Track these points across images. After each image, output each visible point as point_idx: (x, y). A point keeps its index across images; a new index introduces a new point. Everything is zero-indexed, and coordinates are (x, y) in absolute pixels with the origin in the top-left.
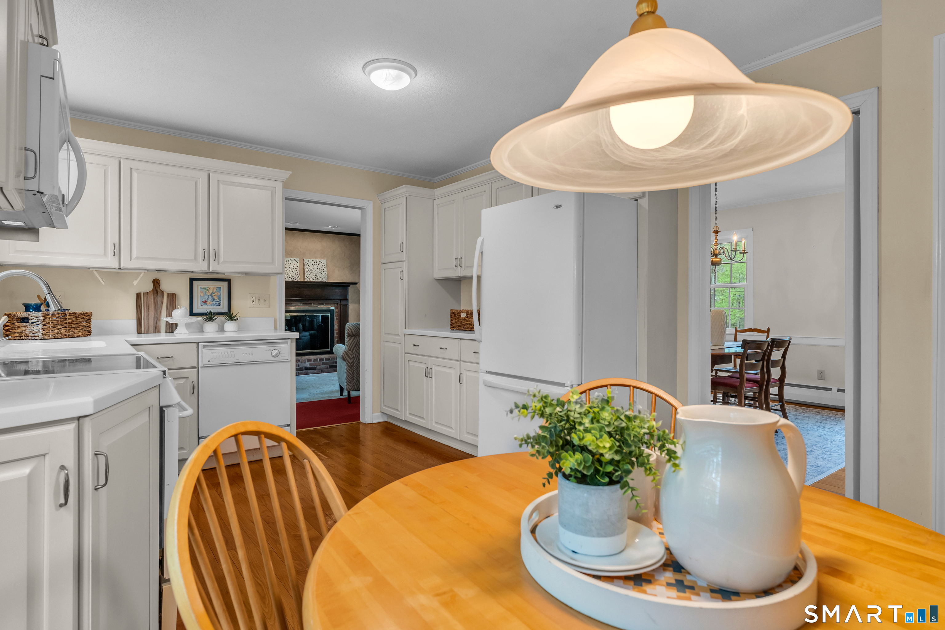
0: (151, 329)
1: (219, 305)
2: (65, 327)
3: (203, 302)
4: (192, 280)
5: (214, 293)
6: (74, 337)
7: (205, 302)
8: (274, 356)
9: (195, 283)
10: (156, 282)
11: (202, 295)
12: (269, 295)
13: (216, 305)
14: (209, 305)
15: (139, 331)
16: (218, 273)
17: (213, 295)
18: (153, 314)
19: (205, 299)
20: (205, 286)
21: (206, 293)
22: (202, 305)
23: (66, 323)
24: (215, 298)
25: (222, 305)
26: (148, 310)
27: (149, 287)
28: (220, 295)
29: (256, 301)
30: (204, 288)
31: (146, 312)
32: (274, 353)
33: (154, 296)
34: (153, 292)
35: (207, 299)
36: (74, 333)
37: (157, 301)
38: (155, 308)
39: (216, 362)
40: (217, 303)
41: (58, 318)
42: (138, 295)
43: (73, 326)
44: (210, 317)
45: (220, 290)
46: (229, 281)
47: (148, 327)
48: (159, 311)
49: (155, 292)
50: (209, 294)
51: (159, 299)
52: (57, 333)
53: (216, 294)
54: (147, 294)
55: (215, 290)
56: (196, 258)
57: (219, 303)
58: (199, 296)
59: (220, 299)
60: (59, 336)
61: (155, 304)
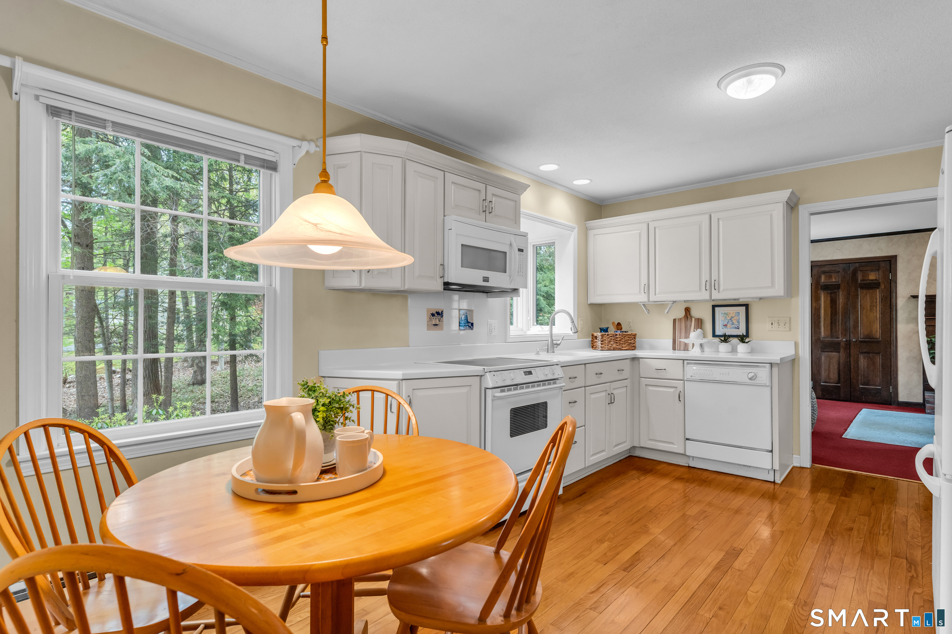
0: (682, 348)
1: (738, 329)
2: (616, 343)
3: (724, 325)
4: (714, 307)
5: (733, 318)
6: (623, 350)
7: (726, 325)
8: (750, 379)
9: (717, 309)
10: (687, 310)
11: (723, 319)
12: (790, 318)
13: (735, 328)
14: (729, 328)
15: (674, 349)
16: (735, 299)
17: (733, 319)
18: (684, 335)
19: (725, 323)
20: (725, 312)
21: (726, 317)
22: (723, 328)
23: (617, 340)
24: (734, 321)
25: (740, 328)
26: (681, 332)
27: (682, 314)
28: (739, 319)
29: (775, 325)
30: (725, 313)
31: (679, 333)
32: (750, 375)
33: (685, 321)
34: (685, 318)
35: (728, 323)
36: (623, 347)
37: (687, 325)
38: (685, 331)
39: (697, 377)
40: (736, 326)
41: (611, 337)
42: (675, 320)
43: (622, 343)
44: (725, 338)
45: (739, 315)
46: (747, 306)
47: (680, 346)
48: (688, 333)
49: (686, 318)
50: (729, 318)
51: (689, 323)
52: (611, 347)
53: (735, 318)
54: (680, 320)
55: (734, 315)
56: (700, 289)
57: (738, 327)
58: (720, 320)
59: (739, 322)
60: (612, 348)
61: (686, 327)
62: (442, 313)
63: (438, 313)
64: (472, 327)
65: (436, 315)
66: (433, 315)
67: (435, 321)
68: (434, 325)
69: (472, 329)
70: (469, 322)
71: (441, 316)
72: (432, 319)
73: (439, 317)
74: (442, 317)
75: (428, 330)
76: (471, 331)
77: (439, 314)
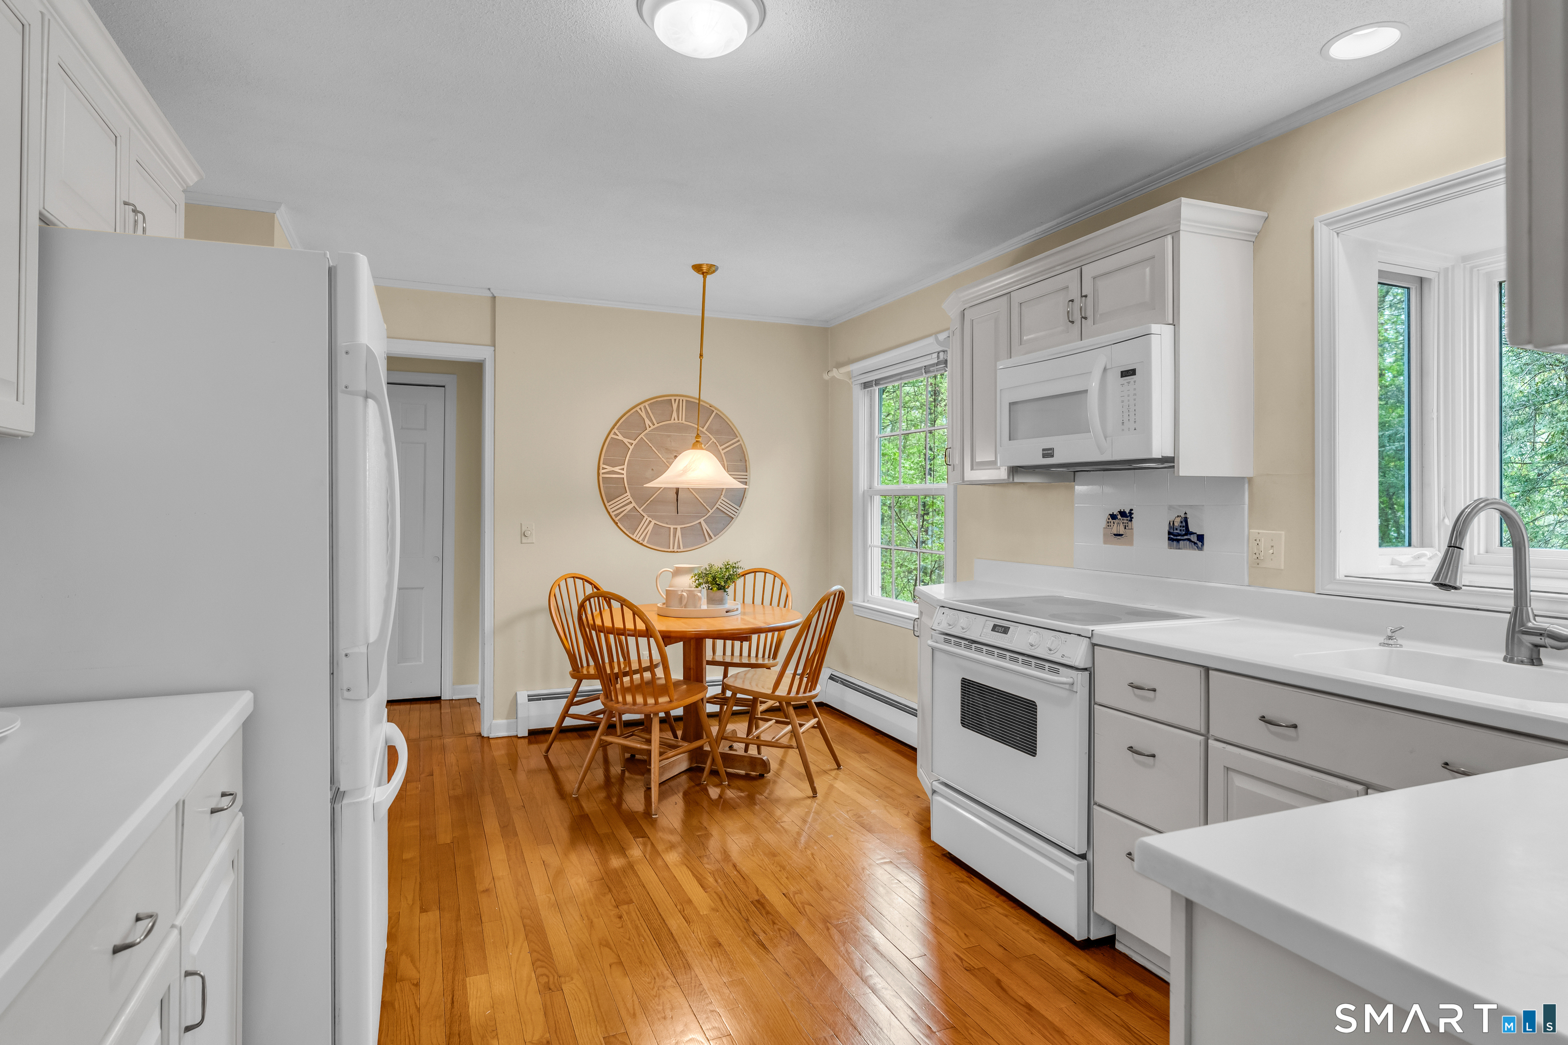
62: (1131, 513)
63: (1123, 514)
64: (1200, 544)
65: (1119, 517)
66: (1113, 517)
67: (1118, 527)
68: (1115, 535)
69: (1201, 549)
70: (1192, 533)
71: (1129, 518)
72: (1112, 524)
73: (1125, 520)
74: (1131, 521)
75: (1105, 542)
76: (1197, 552)
77: (1126, 515)
